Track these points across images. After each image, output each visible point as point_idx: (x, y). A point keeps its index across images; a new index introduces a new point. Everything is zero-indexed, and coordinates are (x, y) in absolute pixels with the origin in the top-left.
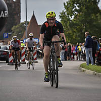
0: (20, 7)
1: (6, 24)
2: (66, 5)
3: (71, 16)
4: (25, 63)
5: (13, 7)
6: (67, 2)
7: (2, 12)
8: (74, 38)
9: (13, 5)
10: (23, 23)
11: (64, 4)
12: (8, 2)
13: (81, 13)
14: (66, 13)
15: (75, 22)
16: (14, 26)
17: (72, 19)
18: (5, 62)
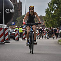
0: (21, 6)
1: (13, 16)
2: (49, 4)
3: (52, 11)
4: (25, 40)
5: (17, 7)
6: (50, 3)
7: (11, 9)
8: (54, 24)
9: (17, 5)
10: (23, 16)
11: (48, 4)
12: (14, 3)
13: (58, 9)
14: (49, 9)
15: (55, 15)
16: (18, 18)
17: (53, 13)
18: (13, 39)
